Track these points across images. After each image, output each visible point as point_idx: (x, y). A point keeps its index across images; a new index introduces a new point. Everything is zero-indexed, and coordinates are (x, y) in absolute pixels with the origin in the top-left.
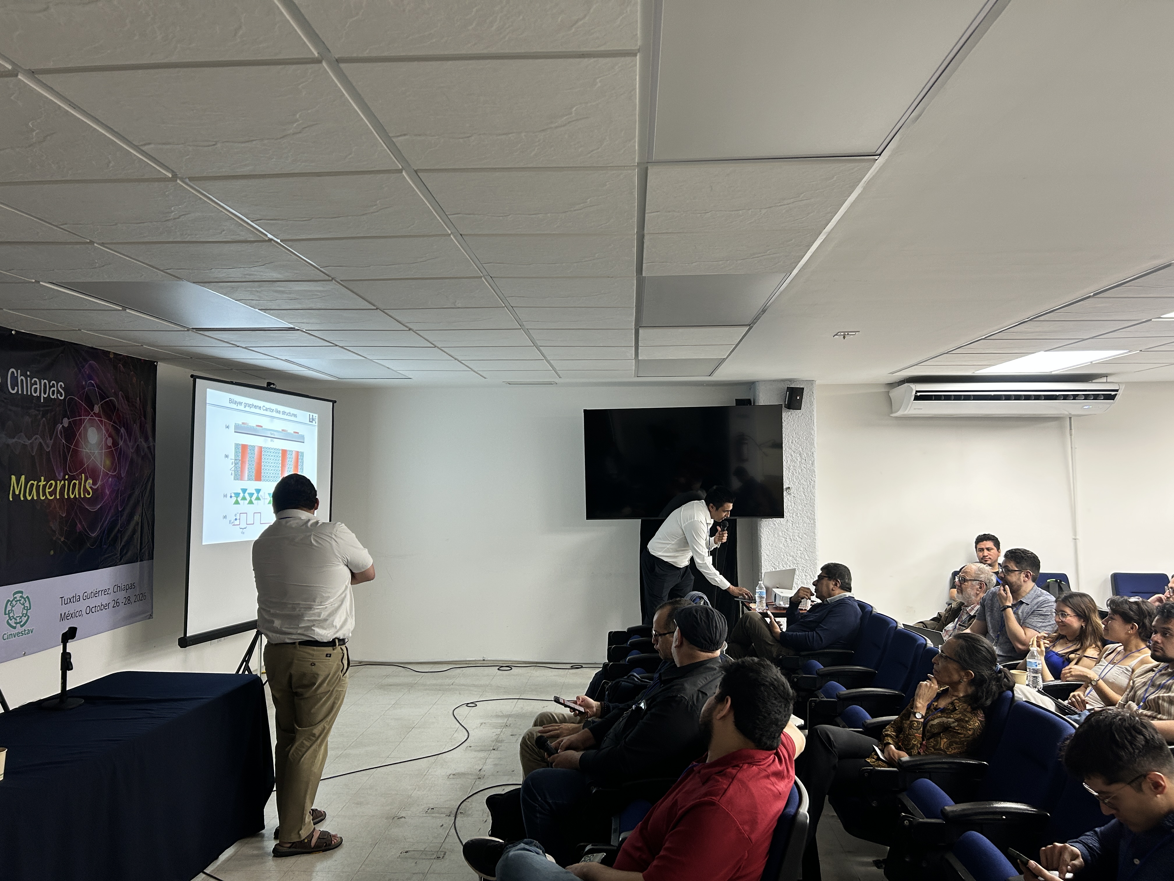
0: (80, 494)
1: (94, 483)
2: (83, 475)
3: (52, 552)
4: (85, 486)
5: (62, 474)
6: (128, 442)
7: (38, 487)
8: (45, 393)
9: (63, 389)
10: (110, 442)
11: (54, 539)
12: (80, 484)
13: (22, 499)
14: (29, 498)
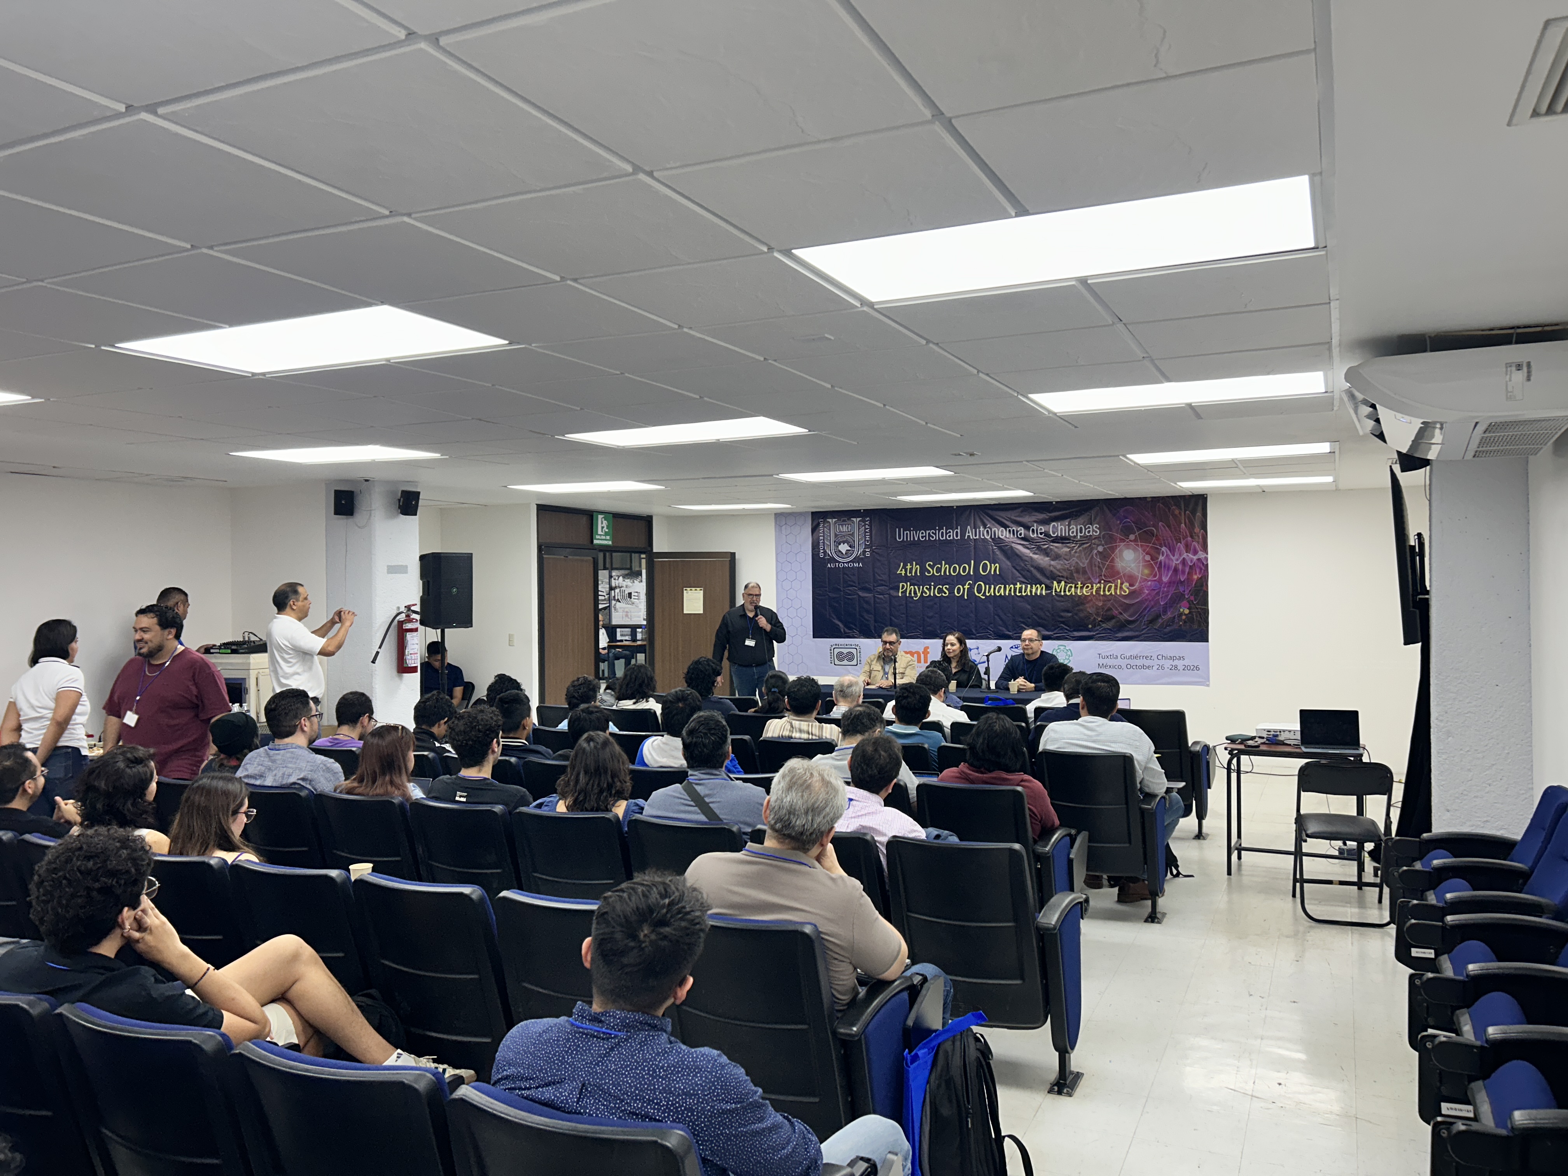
0: (1116, 593)
1: (1131, 585)
2: (1119, 581)
3: (1090, 626)
4: (1121, 588)
5: (1098, 580)
6: (1172, 557)
7: (1076, 588)
8: (1081, 533)
9: (1099, 529)
10: (1148, 558)
11: (1092, 618)
12: (1116, 586)
13: (1062, 593)
14: (1068, 593)
